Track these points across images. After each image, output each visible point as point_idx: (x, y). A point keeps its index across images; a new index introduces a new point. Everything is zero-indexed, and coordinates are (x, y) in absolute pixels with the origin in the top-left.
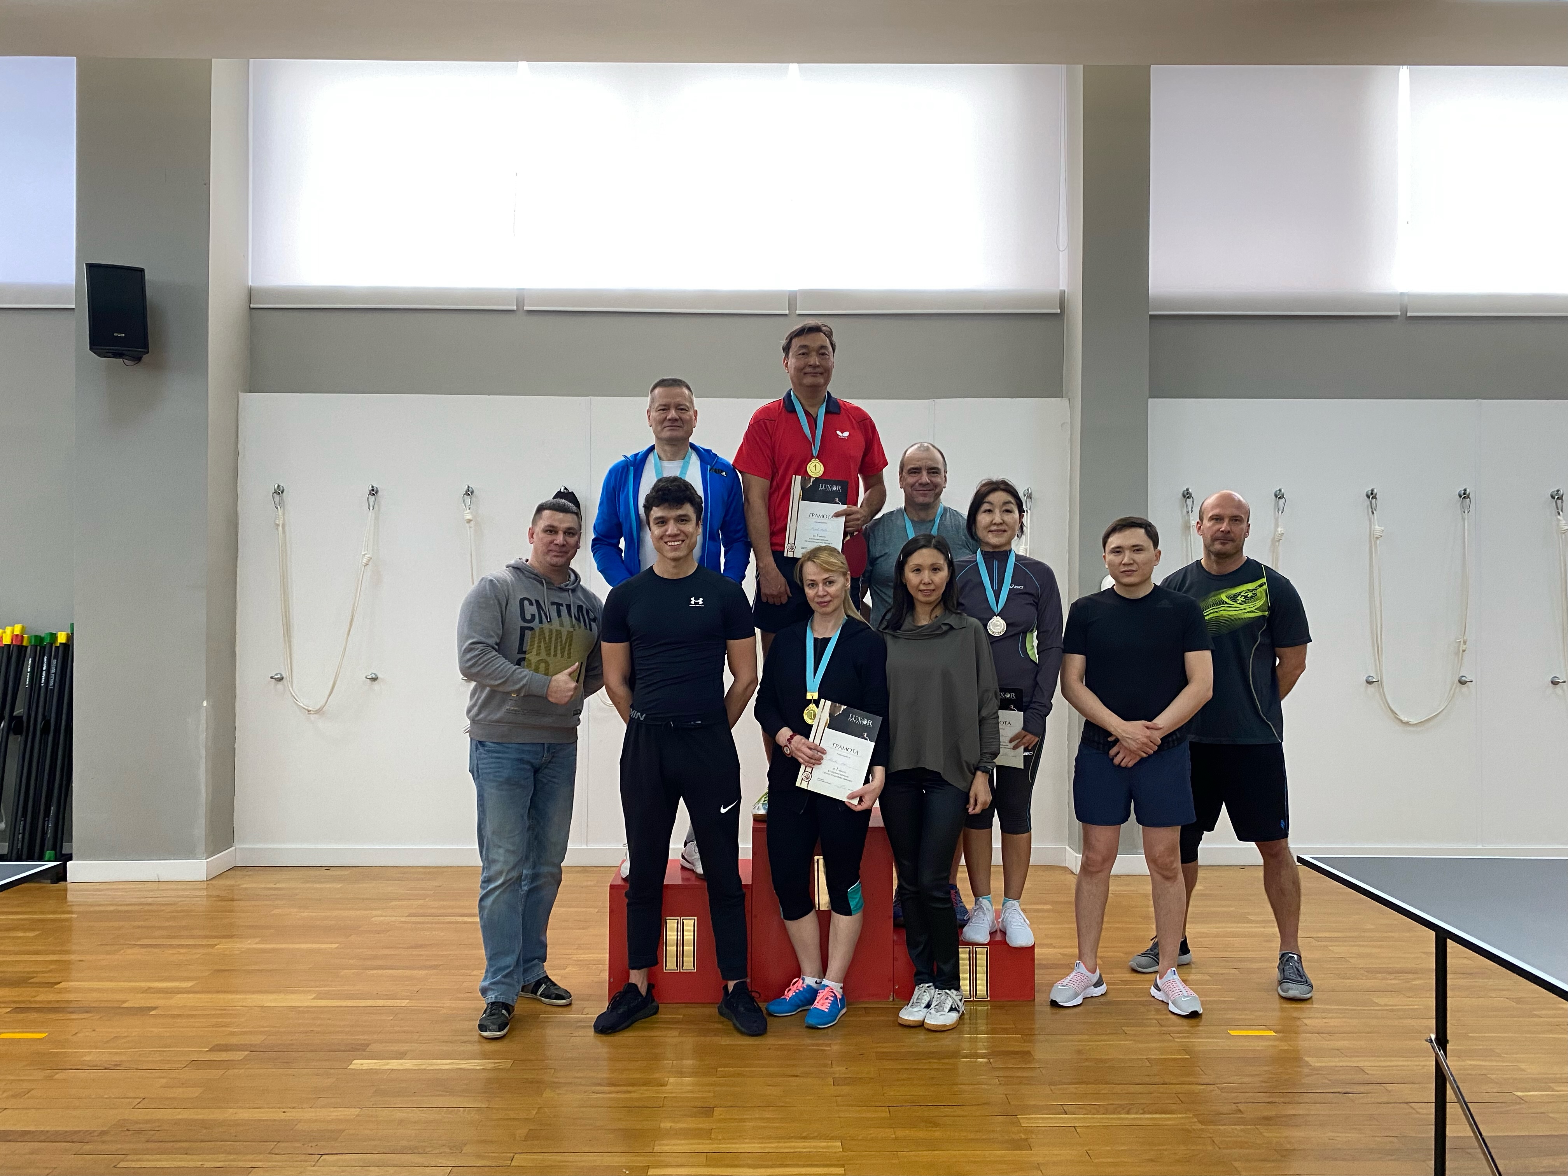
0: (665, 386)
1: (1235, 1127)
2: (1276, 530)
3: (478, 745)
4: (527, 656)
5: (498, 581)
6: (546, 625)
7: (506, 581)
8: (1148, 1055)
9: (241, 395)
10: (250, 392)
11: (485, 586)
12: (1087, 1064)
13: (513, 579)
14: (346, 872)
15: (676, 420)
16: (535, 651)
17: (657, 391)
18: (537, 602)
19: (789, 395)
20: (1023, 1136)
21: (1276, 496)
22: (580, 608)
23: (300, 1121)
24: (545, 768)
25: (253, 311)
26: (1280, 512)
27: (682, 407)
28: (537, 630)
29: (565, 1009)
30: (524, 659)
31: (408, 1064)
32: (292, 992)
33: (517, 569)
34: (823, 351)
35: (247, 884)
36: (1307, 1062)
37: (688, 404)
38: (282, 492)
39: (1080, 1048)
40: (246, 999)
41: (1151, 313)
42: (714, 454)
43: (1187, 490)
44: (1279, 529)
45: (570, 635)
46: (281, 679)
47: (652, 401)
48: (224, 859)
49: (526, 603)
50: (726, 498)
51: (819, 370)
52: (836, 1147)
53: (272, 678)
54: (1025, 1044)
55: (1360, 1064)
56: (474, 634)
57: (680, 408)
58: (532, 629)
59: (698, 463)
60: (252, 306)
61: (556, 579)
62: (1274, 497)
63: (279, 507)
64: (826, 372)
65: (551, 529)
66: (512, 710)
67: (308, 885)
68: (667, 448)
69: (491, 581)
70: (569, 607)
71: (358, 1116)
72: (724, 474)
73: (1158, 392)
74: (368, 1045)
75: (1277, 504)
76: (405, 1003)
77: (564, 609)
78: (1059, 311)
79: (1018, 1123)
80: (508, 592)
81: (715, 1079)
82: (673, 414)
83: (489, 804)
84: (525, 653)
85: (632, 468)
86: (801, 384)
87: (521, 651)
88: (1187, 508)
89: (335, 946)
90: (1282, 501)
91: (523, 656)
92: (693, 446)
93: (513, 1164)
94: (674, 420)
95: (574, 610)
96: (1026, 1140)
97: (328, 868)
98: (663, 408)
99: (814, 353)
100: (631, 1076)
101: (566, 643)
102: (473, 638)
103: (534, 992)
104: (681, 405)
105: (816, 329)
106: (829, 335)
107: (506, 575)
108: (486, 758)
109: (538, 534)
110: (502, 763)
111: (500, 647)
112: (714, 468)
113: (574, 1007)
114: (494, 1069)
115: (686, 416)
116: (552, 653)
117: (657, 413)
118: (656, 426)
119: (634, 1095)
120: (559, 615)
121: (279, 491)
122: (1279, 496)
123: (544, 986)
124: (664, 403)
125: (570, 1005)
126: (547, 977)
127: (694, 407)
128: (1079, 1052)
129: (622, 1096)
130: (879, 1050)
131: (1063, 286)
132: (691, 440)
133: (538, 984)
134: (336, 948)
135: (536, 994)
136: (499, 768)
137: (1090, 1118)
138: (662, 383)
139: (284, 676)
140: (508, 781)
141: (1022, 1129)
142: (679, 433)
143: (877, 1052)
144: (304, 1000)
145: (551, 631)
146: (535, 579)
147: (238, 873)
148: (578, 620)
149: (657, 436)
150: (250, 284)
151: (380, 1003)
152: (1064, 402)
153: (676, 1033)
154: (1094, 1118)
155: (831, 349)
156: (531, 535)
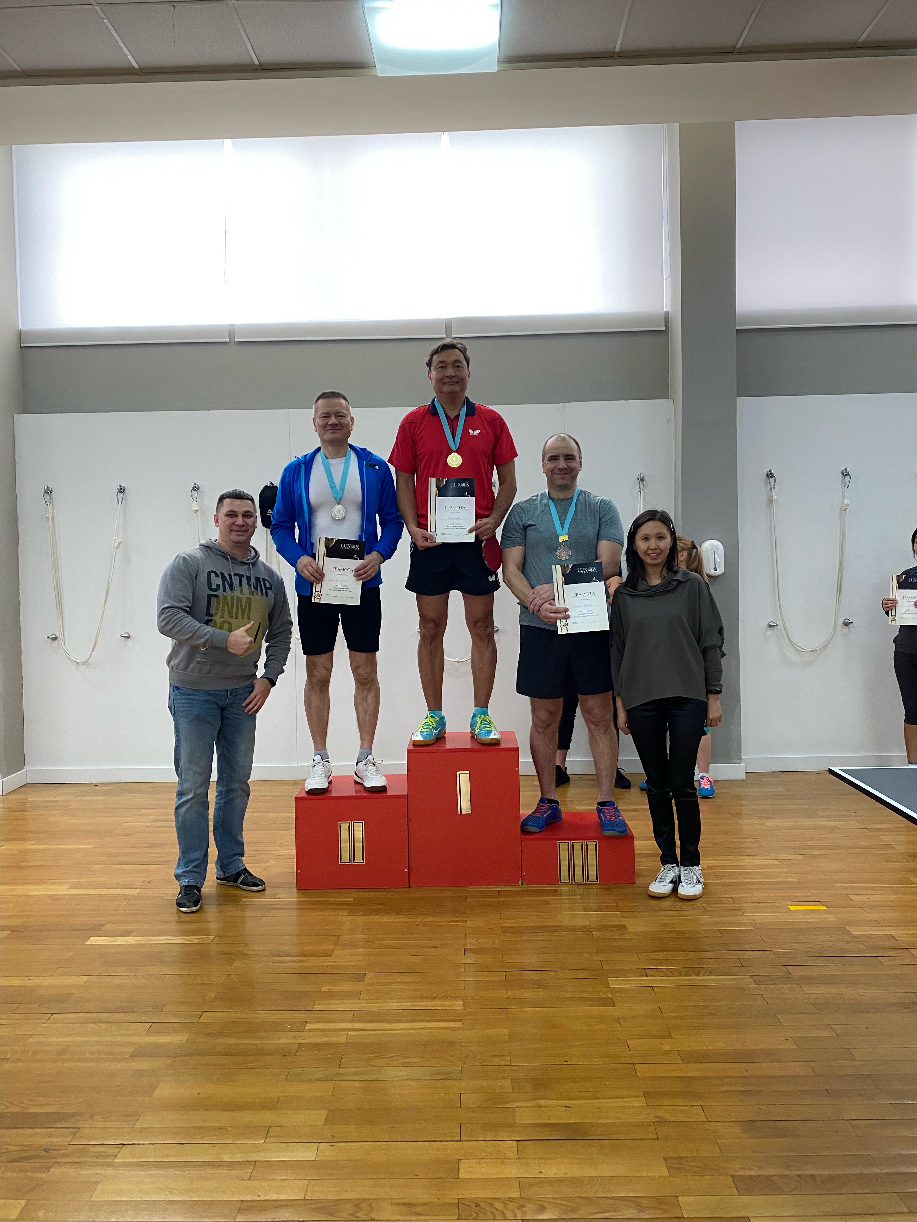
0: (326, 398)
1: (783, 986)
2: (843, 502)
3: (175, 688)
4: (213, 618)
5: (190, 557)
6: (229, 593)
7: (195, 557)
8: (721, 927)
9: (16, 416)
10: (24, 413)
11: (179, 562)
12: (671, 935)
13: (203, 555)
14: (110, 787)
15: (336, 425)
16: (219, 615)
17: (320, 402)
18: (222, 574)
19: (434, 400)
20: (610, 995)
21: (843, 474)
22: (257, 579)
23: (40, 987)
24: (230, 707)
25: (23, 349)
26: (846, 487)
27: (340, 414)
28: (221, 597)
29: (259, 894)
30: (211, 620)
31: (132, 940)
32: (54, 884)
33: (207, 547)
34: (457, 364)
35: (32, 797)
36: (849, 931)
37: (345, 412)
38: (51, 492)
39: (667, 922)
40: (16, 889)
41: (737, 328)
42: (368, 452)
43: (770, 471)
44: (846, 501)
45: (249, 600)
46: (56, 638)
47: (316, 411)
48: (16, 779)
49: (213, 575)
50: (379, 487)
51: (454, 380)
52: (457, 1005)
53: (48, 638)
54: (623, 919)
55: (893, 933)
56: (169, 600)
57: (339, 415)
58: (216, 596)
59: (356, 459)
60: (22, 345)
61: (238, 554)
62: (841, 475)
63: (48, 504)
64: (461, 382)
65: (232, 513)
66: (202, 662)
67: (79, 798)
68: (330, 448)
69: (184, 558)
70: (249, 578)
71: (86, 982)
72: (377, 467)
73: (743, 392)
74: (103, 926)
75: (843, 481)
76: (137, 891)
77: (244, 580)
78: (664, 329)
79: (607, 985)
80: (198, 566)
81: (370, 950)
82: (333, 420)
83: (182, 737)
84: (211, 615)
85: (303, 466)
86: (442, 392)
87: (208, 614)
88: (770, 486)
89: (92, 846)
90: (847, 478)
91: (210, 618)
92: (351, 447)
93: (200, 1020)
94: (334, 426)
95: (253, 581)
96: (611, 998)
97: (97, 784)
98: (326, 415)
99: (450, 366)
100: (305, 948)
101: (246, 607)
102: (168, 603)
103: (235, 881)
104: (339, 413)
105: (452, 347)
106: (463, 351)
107: (198, 554)
108: (179, 699)
109: (221, 519)
110: (193, 703)
111: (190, 611)
112: (369, 463)
113: (267, 892)
114: (198, 944)
115: (344, 421)
116: (234, 615)
117: (320, 420)
118: (320, 430)
119: (306, 964)
120: (241, 585)
121: (48, 492)
122: (845, 474)
123: (243, 876)
124: (325, 412)
125: (264, 890)
126: (246, 869)
127: (350, 415)
128: (665, 925)
129: (297, 964)
130: (504, 925)
131: (667, 307)
132: (350, 441)
133: (239, 875)
134: (93, 848)
135: (236, 882)
136: (191, 707)
137: (665, 980)
138: (324, 396)
139: (58, 636)
140: (198, 718)
141: (609, 989)
142: (339, 435)
143: (502, 927)
144: (61, 890)
145: (233, 598)
146: (220, 555)
147: (29, 789)
148: (256, 588)
149: (321, 439)
150: (20, 327)
151: (119, 891)
152: (670, 402)
153: (346, 913)
154: (669, 980)
155: (465, 363)
156: (217, 521)
